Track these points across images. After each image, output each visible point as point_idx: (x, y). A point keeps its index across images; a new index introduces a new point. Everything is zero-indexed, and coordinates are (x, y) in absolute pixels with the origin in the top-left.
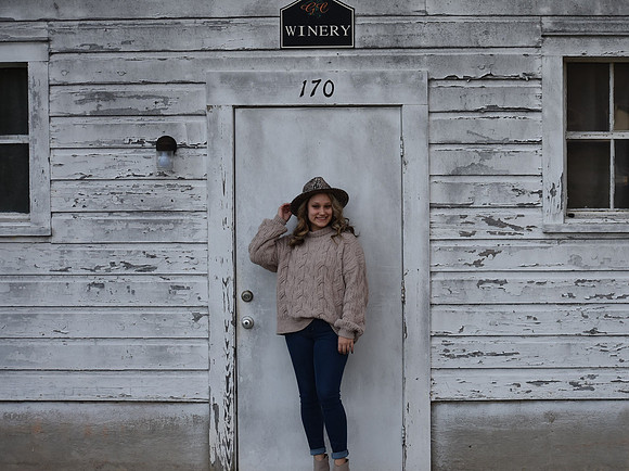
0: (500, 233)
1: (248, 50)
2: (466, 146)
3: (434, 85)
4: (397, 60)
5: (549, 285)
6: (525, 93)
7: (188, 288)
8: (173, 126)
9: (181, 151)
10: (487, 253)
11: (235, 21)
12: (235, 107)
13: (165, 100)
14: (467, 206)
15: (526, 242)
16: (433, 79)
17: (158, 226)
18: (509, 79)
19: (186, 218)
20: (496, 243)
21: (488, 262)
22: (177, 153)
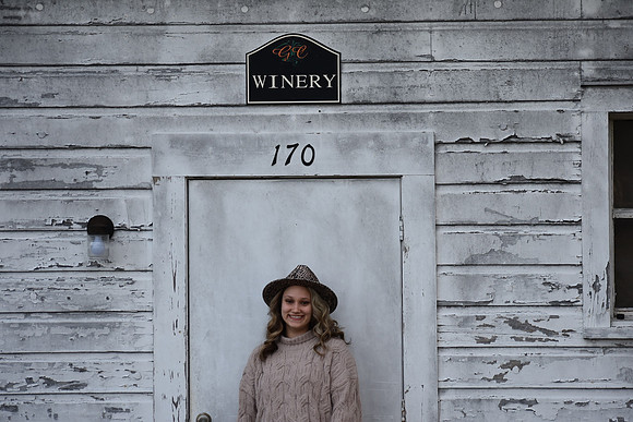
0: (527, 340)
1: (205, 106)
2: (484, 228)
3: (442, 150)
4: (395, 119)
5: (592, 407)
6: (560, 160)
7: (128, 411)
8: (109, 203)
9: (119, 235)
10: (511, 364)
11: (189, 68)
12: (188, 179)
13: (99, 169)
14: (485, 305)
15: (561, 351)
16: (441, 143)
17: (89, 331)
18: (539, 142)
19: (126, 320)
20: (523, 352)
21: (513, 376)
22: (115, 237)
